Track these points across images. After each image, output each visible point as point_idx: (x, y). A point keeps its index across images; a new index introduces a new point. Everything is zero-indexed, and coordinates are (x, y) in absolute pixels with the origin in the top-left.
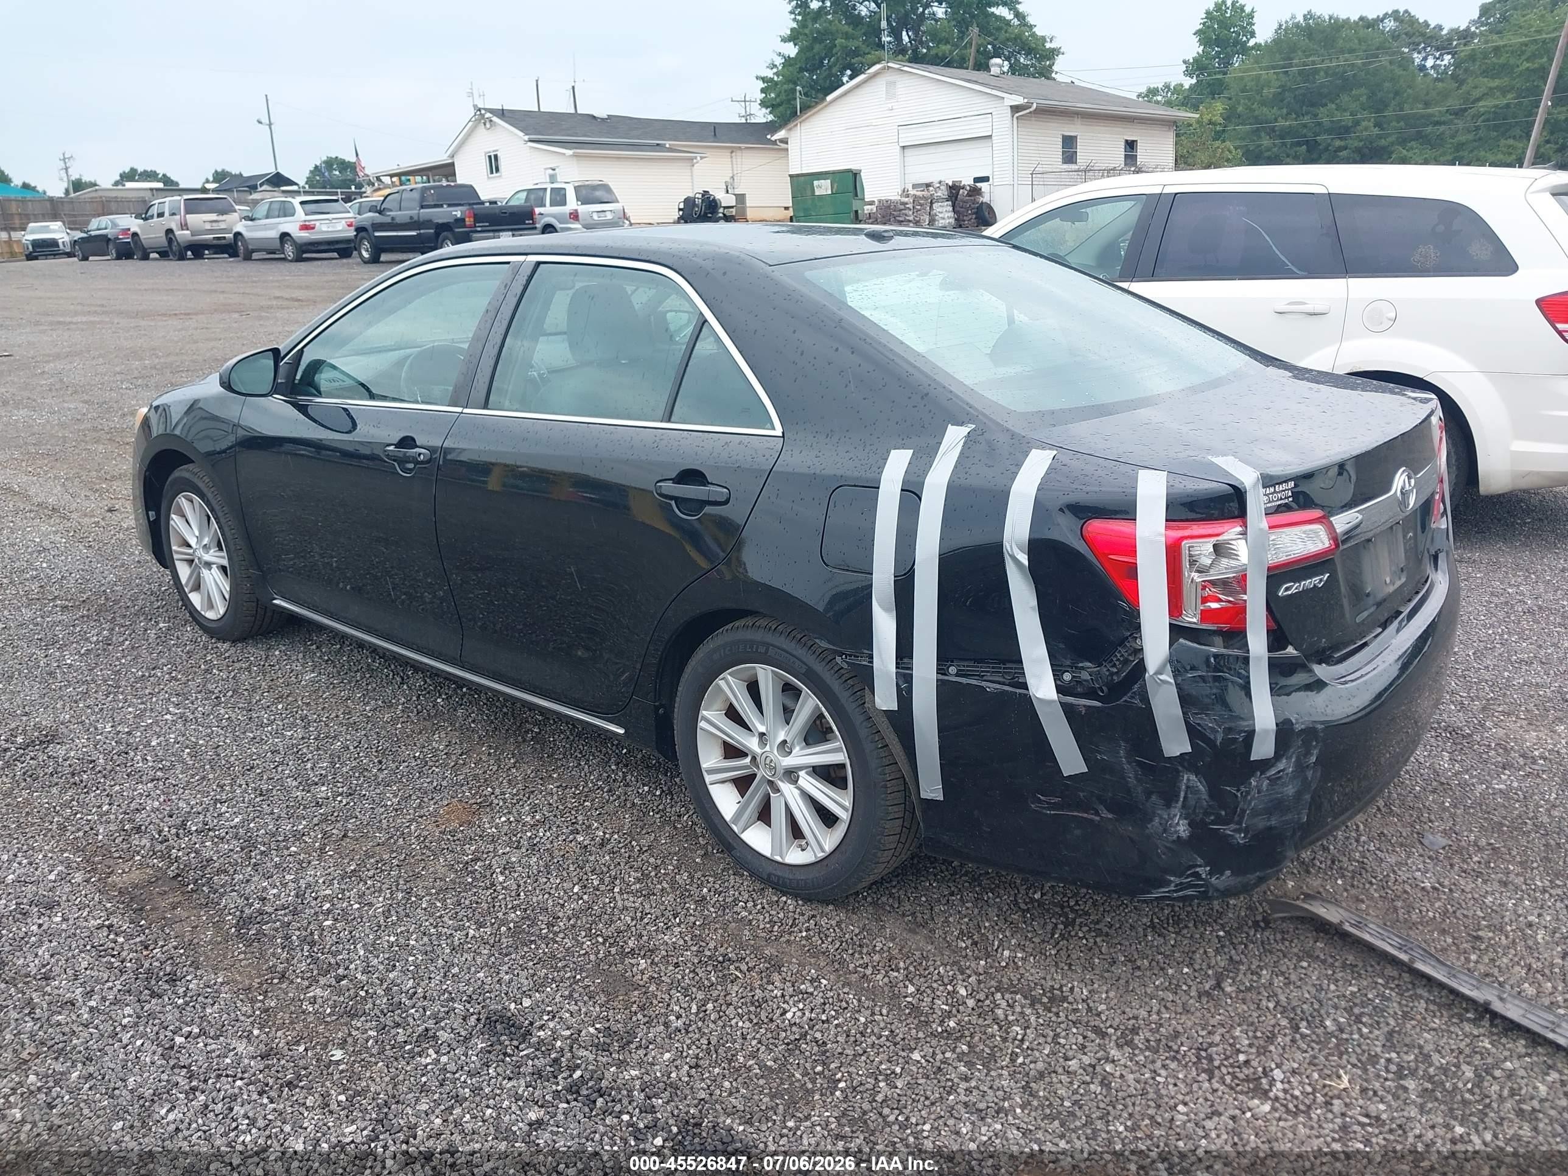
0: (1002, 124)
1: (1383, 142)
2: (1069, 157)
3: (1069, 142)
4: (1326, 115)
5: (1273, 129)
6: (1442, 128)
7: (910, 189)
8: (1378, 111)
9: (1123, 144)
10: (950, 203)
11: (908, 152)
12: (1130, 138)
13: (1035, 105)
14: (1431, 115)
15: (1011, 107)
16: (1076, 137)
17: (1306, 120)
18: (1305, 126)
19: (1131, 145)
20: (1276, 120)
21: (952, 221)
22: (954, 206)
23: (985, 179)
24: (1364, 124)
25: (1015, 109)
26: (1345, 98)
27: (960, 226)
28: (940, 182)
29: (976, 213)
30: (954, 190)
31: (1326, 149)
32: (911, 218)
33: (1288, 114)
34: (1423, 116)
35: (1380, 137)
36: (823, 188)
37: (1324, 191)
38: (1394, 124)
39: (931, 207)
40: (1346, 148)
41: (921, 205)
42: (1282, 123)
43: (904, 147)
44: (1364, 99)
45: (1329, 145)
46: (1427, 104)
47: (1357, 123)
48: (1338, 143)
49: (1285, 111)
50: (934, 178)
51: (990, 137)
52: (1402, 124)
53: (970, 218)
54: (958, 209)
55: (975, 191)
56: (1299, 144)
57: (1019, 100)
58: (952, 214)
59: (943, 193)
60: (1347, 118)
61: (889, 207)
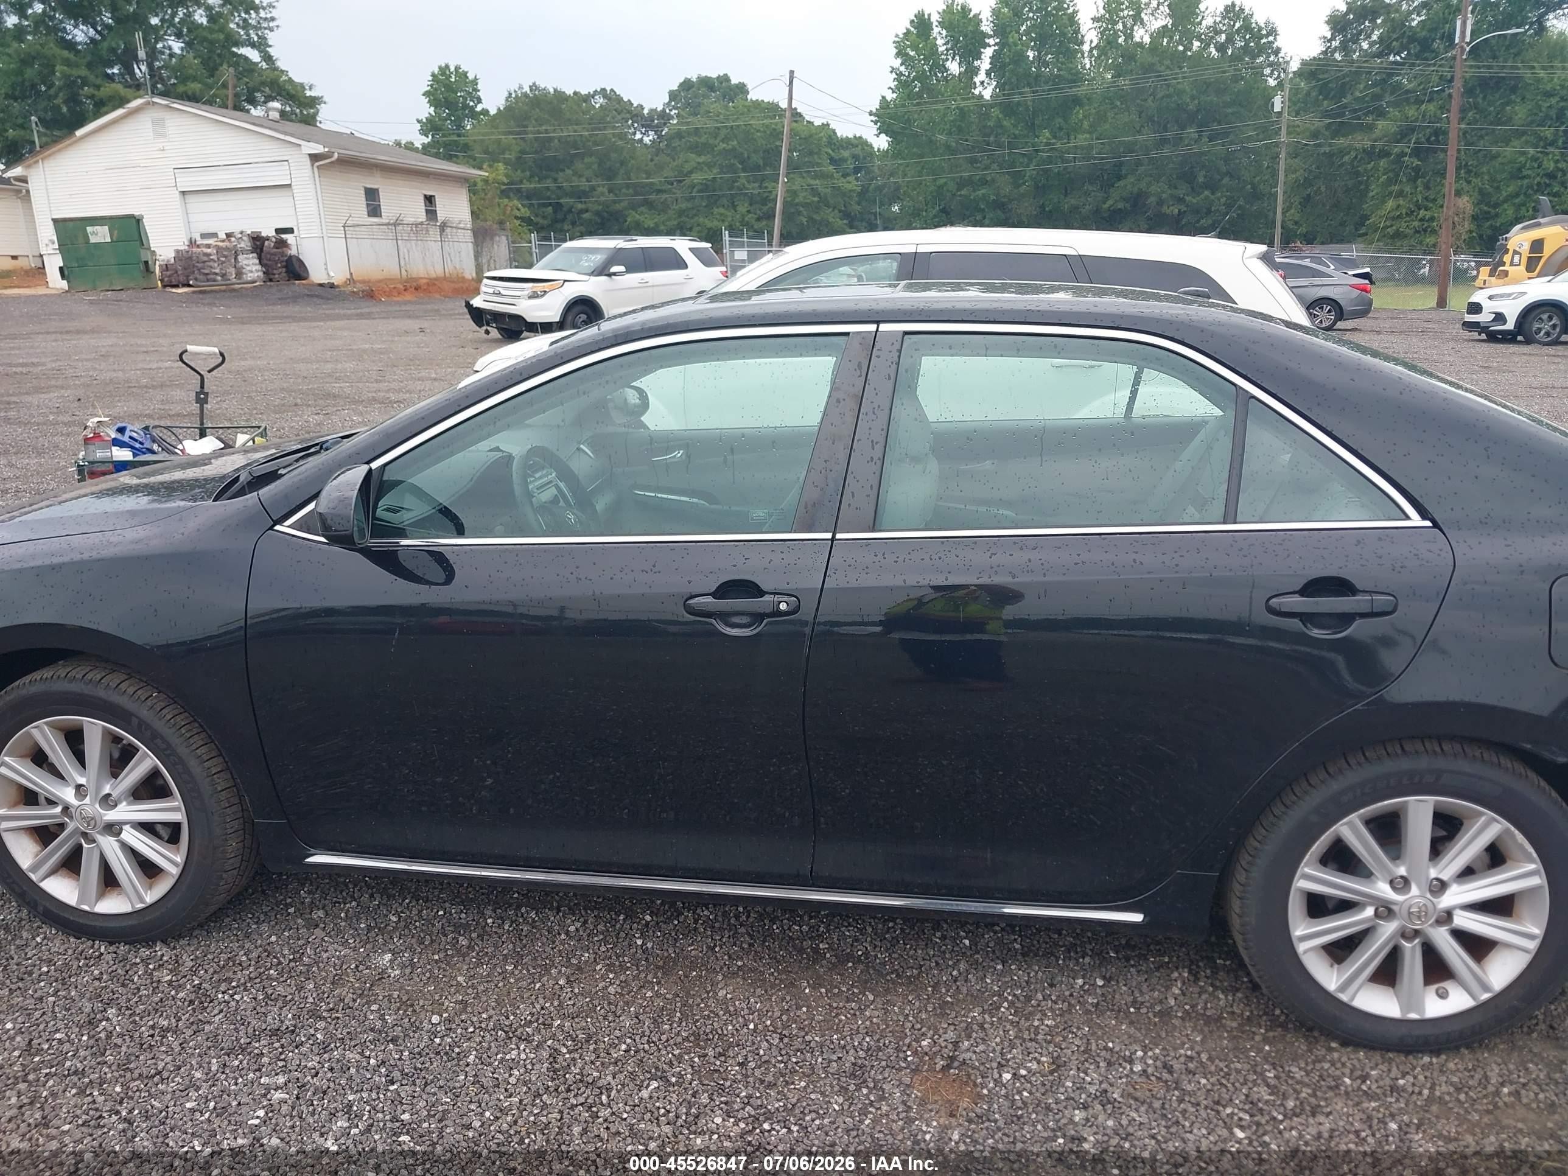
0: (302, 174)
1: (618, 207)
2: (374, 211)
3: (372, 195)
4: (567, 179)
5: (519, 190)
6: (665, 196)
7: (198, 238)
8: (609, 179)
9: (422, 198)
10: (255, 255)
11: (190, 199)
12: (429, 193)
13: (336, 155)
14: (652, 184)
15: (310, 155)
16: (377, 190)
17: (549, 183)
18: (548, 188)
19: (429, 200)
20: (521, 182)
21: (260, 274)
22: (260, 258)
23: (290, 231)
24: (600, 189)
25: (314, 158)
26: (579, 165)
27: (271, 280)
28: (241, 233)
29: (286, 267)
30: (257, 242)
31: (570, 211)
32: (217, 271)
33: (532, 176)
34: (647, 185)
35: (614, 202)
36: (100, 235)
37: (1075, 253)
38: (624, 190)
39: (236, 259)
40: (587, 211)
41: (225, 257)
42: (527, 186)
43: (183, 193)
44: (595, 167)
45: (572, 207)
46: (649, 175)
47: (593, 189)
48: (580, 206)
49: (528, 173)
50: (235, 228)
51: (289, 186)
52: (631, 191)
53: (280, 272)
54: (265, 261)
55: (282, 244)
56: (545, 205)
57: (319, 149)
58: (259, 267)
59: (245, 244)
60: (583, 184)
61: (190, 258)
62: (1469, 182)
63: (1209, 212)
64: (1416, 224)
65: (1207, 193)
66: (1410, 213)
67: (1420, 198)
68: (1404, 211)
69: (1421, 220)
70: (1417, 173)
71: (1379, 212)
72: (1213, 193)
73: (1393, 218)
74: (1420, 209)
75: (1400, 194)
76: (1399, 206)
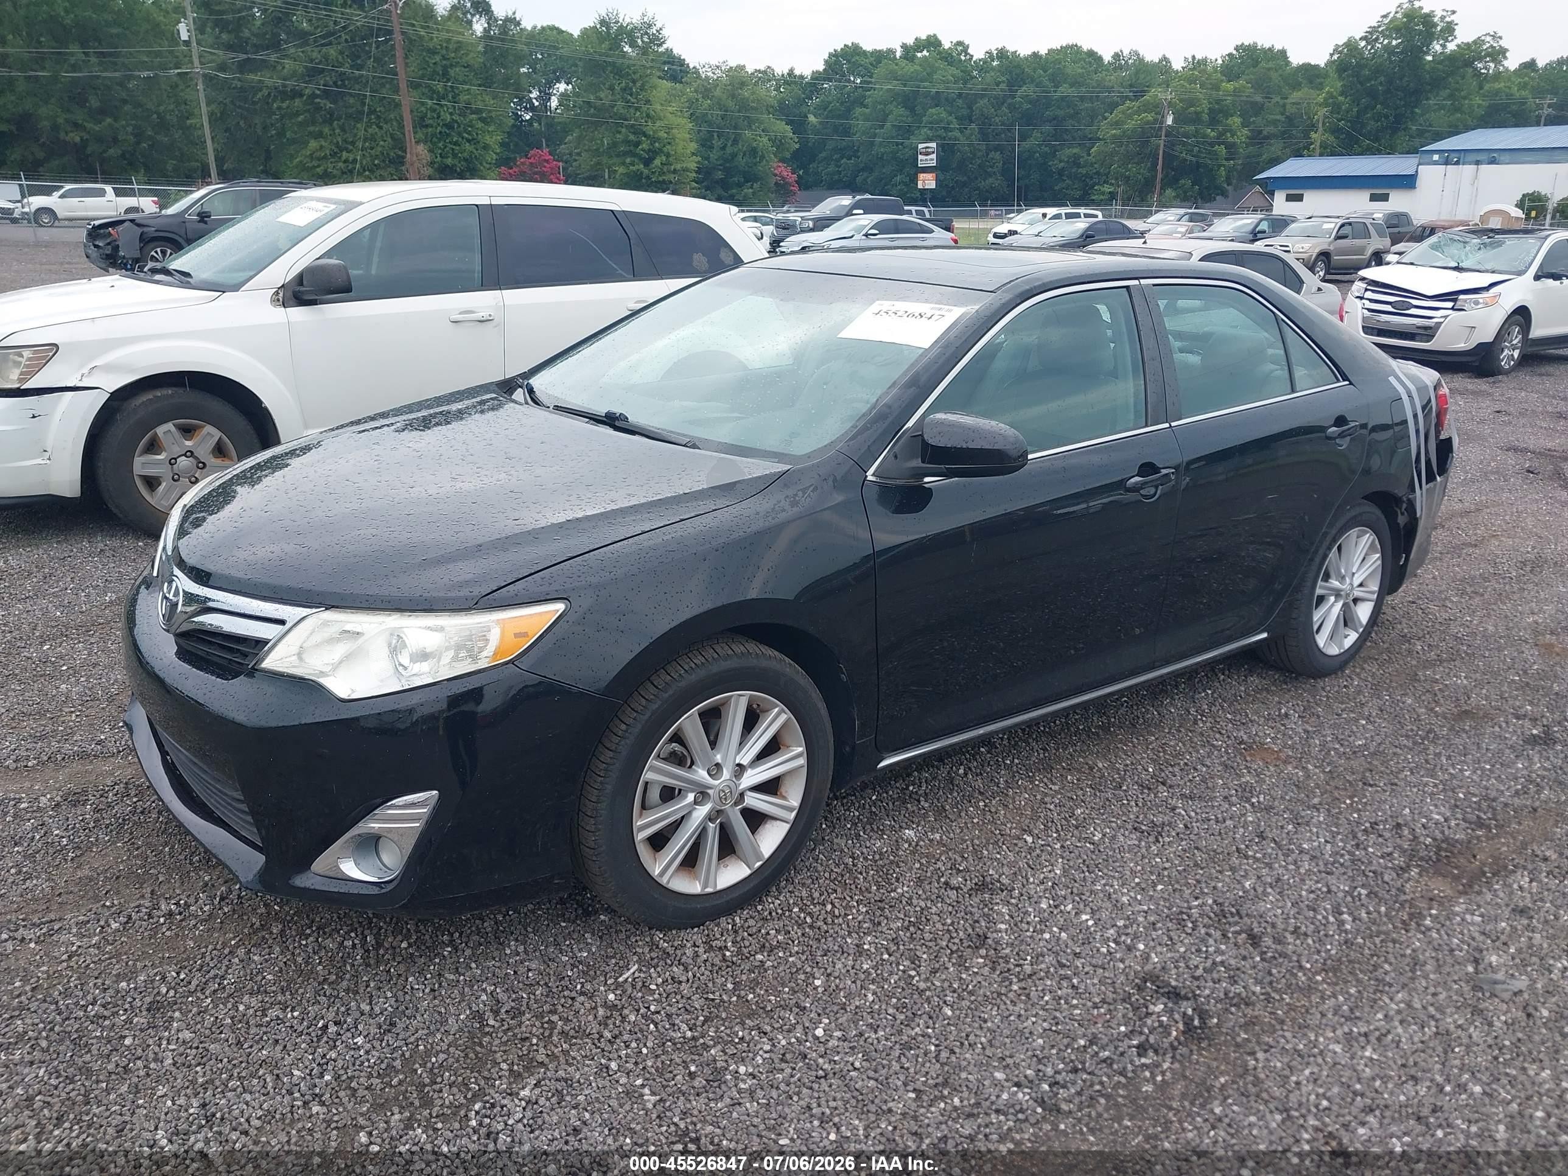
62: (381, 128)
63: (115, 140)
64: (341, 165)
65: (109, 120)
66: (334, 154)
67: (340, 140)
68: (328, 152)
69: (345, 161)
70: (331, 115)
71: (304, 152)
72: (116, 120)
73: (319, 159)
74: (341, 151)
75: (319, 135)
76: (321, 147)
